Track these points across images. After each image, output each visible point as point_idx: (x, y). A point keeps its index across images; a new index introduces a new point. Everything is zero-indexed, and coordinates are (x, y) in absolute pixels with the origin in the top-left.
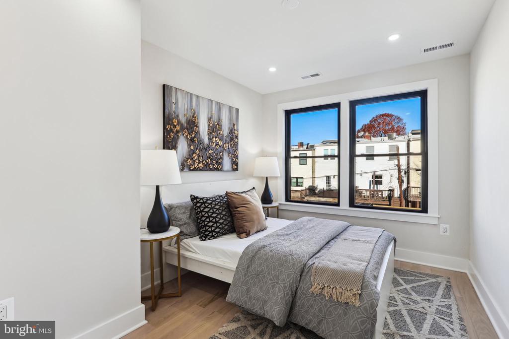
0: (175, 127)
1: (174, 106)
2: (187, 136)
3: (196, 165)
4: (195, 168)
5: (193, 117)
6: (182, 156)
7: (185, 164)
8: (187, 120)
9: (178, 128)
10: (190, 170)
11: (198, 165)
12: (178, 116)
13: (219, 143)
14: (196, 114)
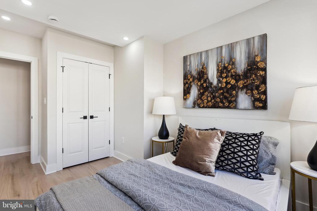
0: (189, 80)
1: (188, 67)
2: (197, 84)
3: (205, 104)
4: (204, 106)
5: (203, 68)
6: (193, 98)
7: (196, 103)
8: (197, 72)
9: (191, 80)
10: (200, 107)
11: (206, 104)
12: (191, 72)
13: (231, 82)
14: (206, 65)
